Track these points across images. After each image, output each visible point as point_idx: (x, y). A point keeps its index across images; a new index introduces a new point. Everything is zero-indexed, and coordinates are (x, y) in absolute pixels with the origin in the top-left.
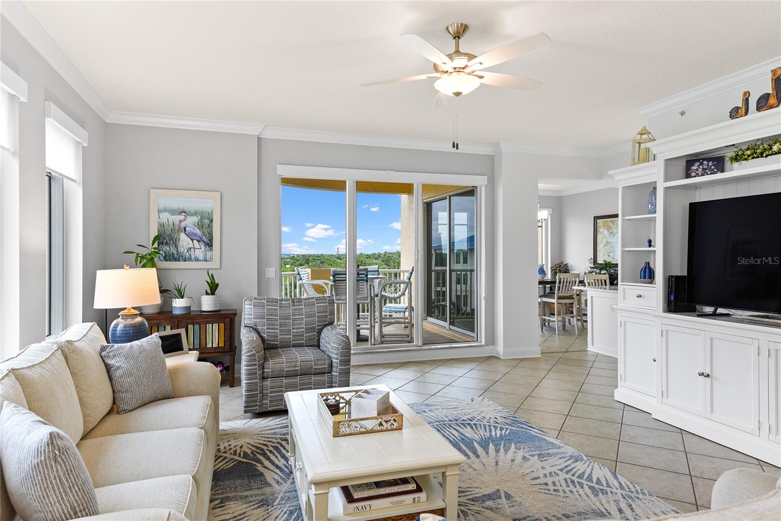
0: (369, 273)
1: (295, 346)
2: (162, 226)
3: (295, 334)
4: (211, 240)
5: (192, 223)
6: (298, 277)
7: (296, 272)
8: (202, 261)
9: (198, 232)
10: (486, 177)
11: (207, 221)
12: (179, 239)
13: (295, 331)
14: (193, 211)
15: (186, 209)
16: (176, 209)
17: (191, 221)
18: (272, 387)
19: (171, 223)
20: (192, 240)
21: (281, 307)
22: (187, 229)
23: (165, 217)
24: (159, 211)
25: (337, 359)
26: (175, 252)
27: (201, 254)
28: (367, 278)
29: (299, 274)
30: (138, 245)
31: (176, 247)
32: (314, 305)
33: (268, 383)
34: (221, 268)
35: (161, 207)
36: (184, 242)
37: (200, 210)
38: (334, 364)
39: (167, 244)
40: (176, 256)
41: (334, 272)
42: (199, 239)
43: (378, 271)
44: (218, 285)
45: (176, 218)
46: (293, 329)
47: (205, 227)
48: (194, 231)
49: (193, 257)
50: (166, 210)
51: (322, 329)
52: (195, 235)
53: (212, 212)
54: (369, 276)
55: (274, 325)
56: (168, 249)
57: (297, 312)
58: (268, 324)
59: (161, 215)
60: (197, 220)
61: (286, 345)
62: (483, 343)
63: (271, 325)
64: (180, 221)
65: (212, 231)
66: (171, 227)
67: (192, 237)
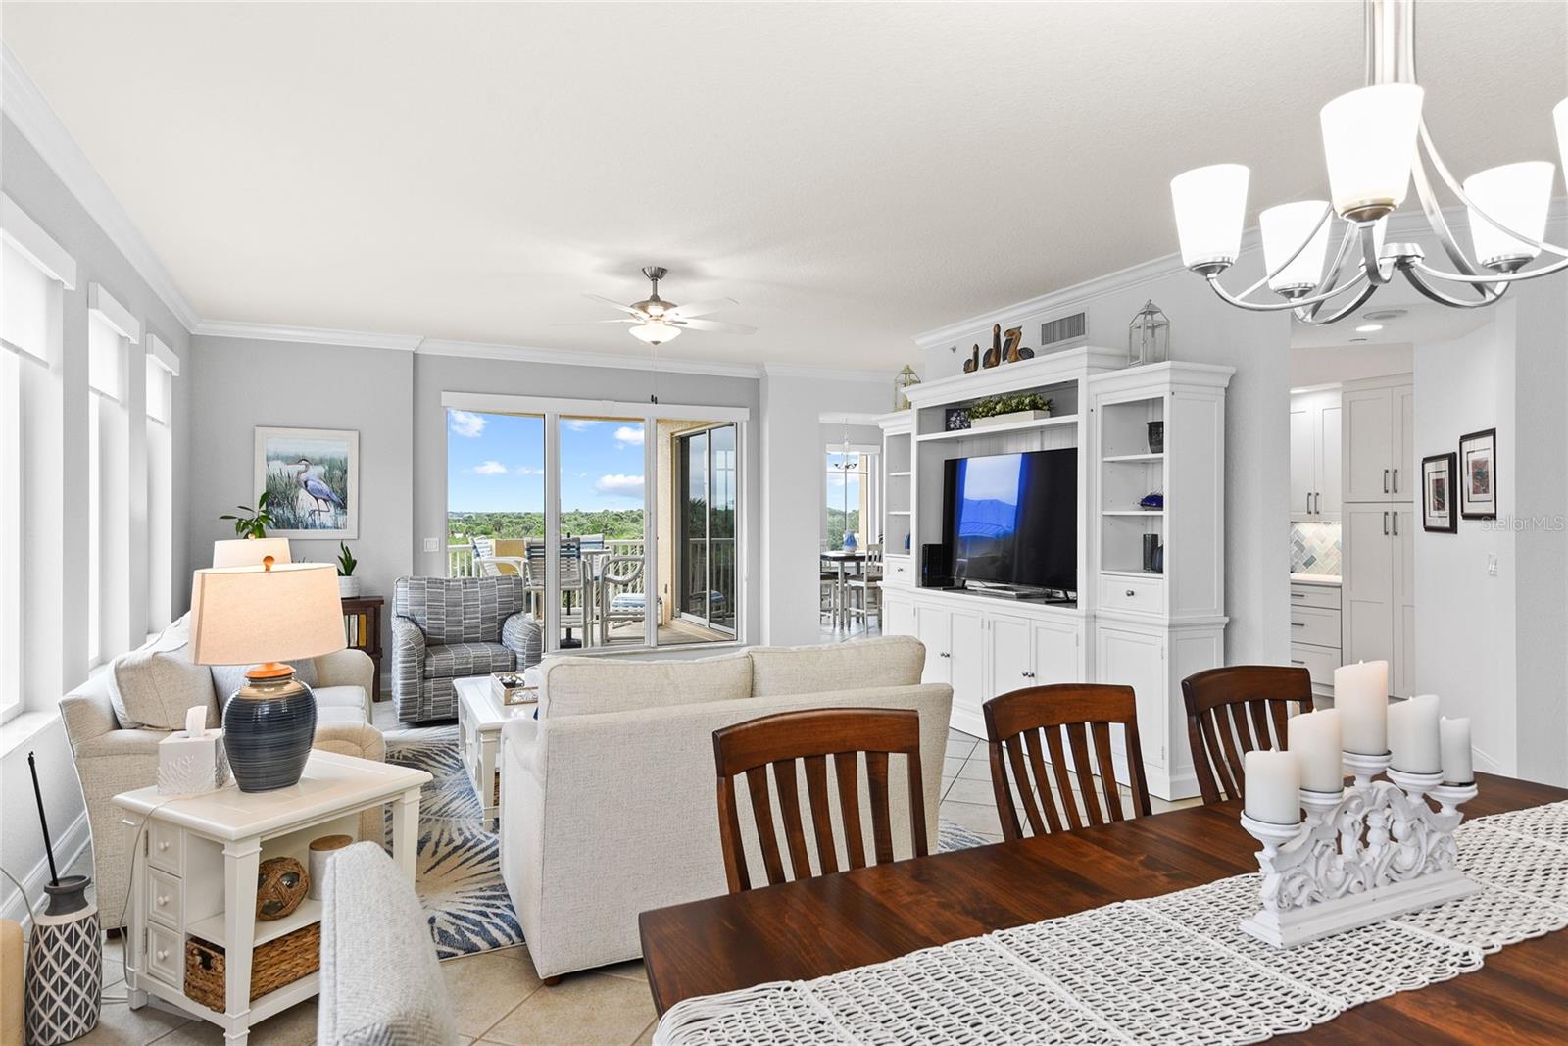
0: (582, 546)
1: (467, 641)
2: (271, 479)
3: (467, 625)
4: (344, 499)
5: (316, 474)
6: (474, 552)
7: (471, 545)
8: (331, 528)
9: (325, 487)
10: (748, 409)
11: (338, 473)
12: (297, 498)
13: (467, 621)
14: (317, 457)
15: (308, 455)
16: (292, 455)
17: (314, 474)
18: (435, 690)
19: (285, 475)
20: (317, 499)
21: (446, 590)
22: (309, 483)
23: (277, 467)
24: (268, 459)
25: (524, 653)
26: (292, 517)
27: (330, 518)
28: (579, 553)
29: (475, 547)
30: (240, 507)
31: (293, 509)
32: (494, 587)
33: (431, 684)
34: (358, 537)
35: (271, 454)
36: (305, 501)
37: (328, 457)
38: (519, 660)
39: (279, 505)
40: (292, 521)
41: (528, 544)
42: (326, 497)
43: (602, 543)
44: (355, 561)
45: (294, 469)
46: (465, 619)
47: (335, 480)
48: (319, 486)
49: (317, 523)
50: (278, 457)
51: (506, 618)
52: (321, 492)
53: (346, 460)
54: (582, 550)
55: (437, 613)
56: (282, 512)
57: (470, 597)
58: (430, 613)
59: (271, 464)
60: (324, 470)
61: (454, 641)
62: (745, 642)
63: (434, 613)
64: (299, 473)
65: (345, 486)
66: (286, 480)
67: (316, 494)
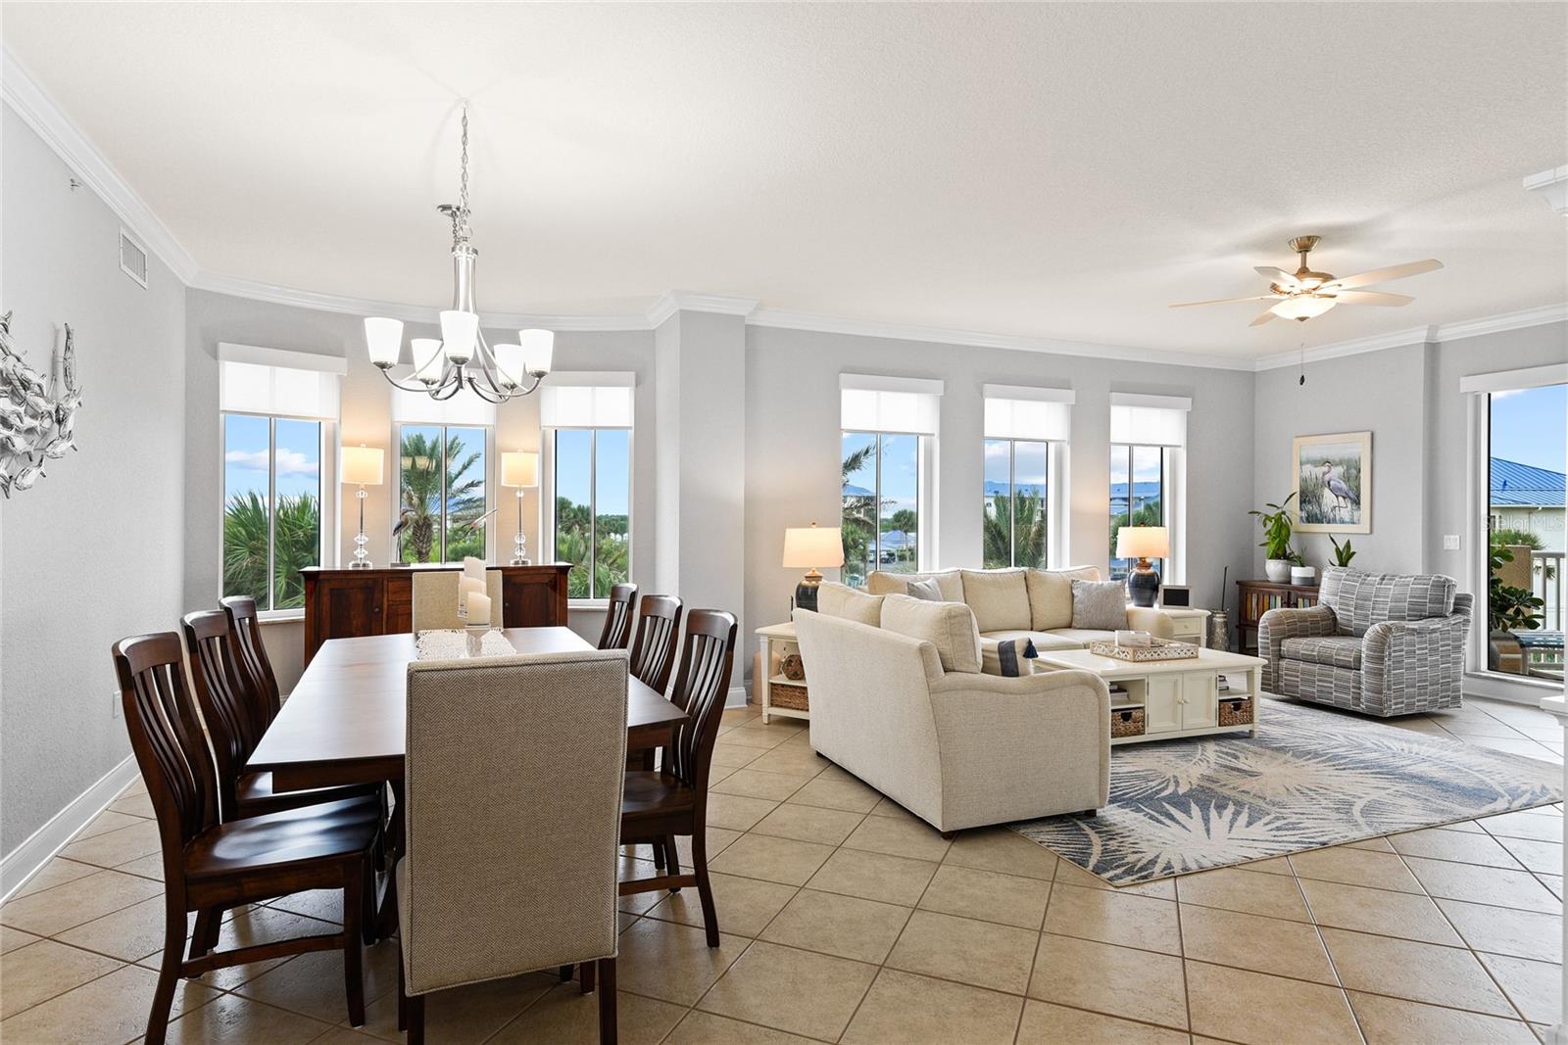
2: (1304, 480)
4: (1358, 496)
5: (1337, 475)
8: (1349, 523)
9: (1343, 485)
11: (1353, 471)
12: (1323, 496)
14: (1337, 460)
15: (1330, 459)
16: (1319, 459)
17: (1336, 472)
19: (1314, 476)
20: (1337, 496)
22: (1332, 483)
23: (1308, 470)
24: (1301, 464)
26: (1319, 512)
27: (1347, 514)
31: (1320, 505)
32: (1408, 585)
34: (1371, 532)
35: (1304, 460)
36: (1328, 498)
37: (1346, 458)
39: (1310, 502)
40: (1319, 516)
42: (1344, 495)
44: (1352, 555)
45: (1319, 471)
47: (1351, 479)
48: (1340, 486)
49: (1337, 518)
50: (1308, 462)
52: (1340, 489)
53: (1360, 459)
56: (1312, 508)
57: (1383, 593)
59: (1303, 467)
60: (1342, 470)
64: (1324, 474)
65: (1359, 485)
66: (1315, 481)
67: (1336, 492)
